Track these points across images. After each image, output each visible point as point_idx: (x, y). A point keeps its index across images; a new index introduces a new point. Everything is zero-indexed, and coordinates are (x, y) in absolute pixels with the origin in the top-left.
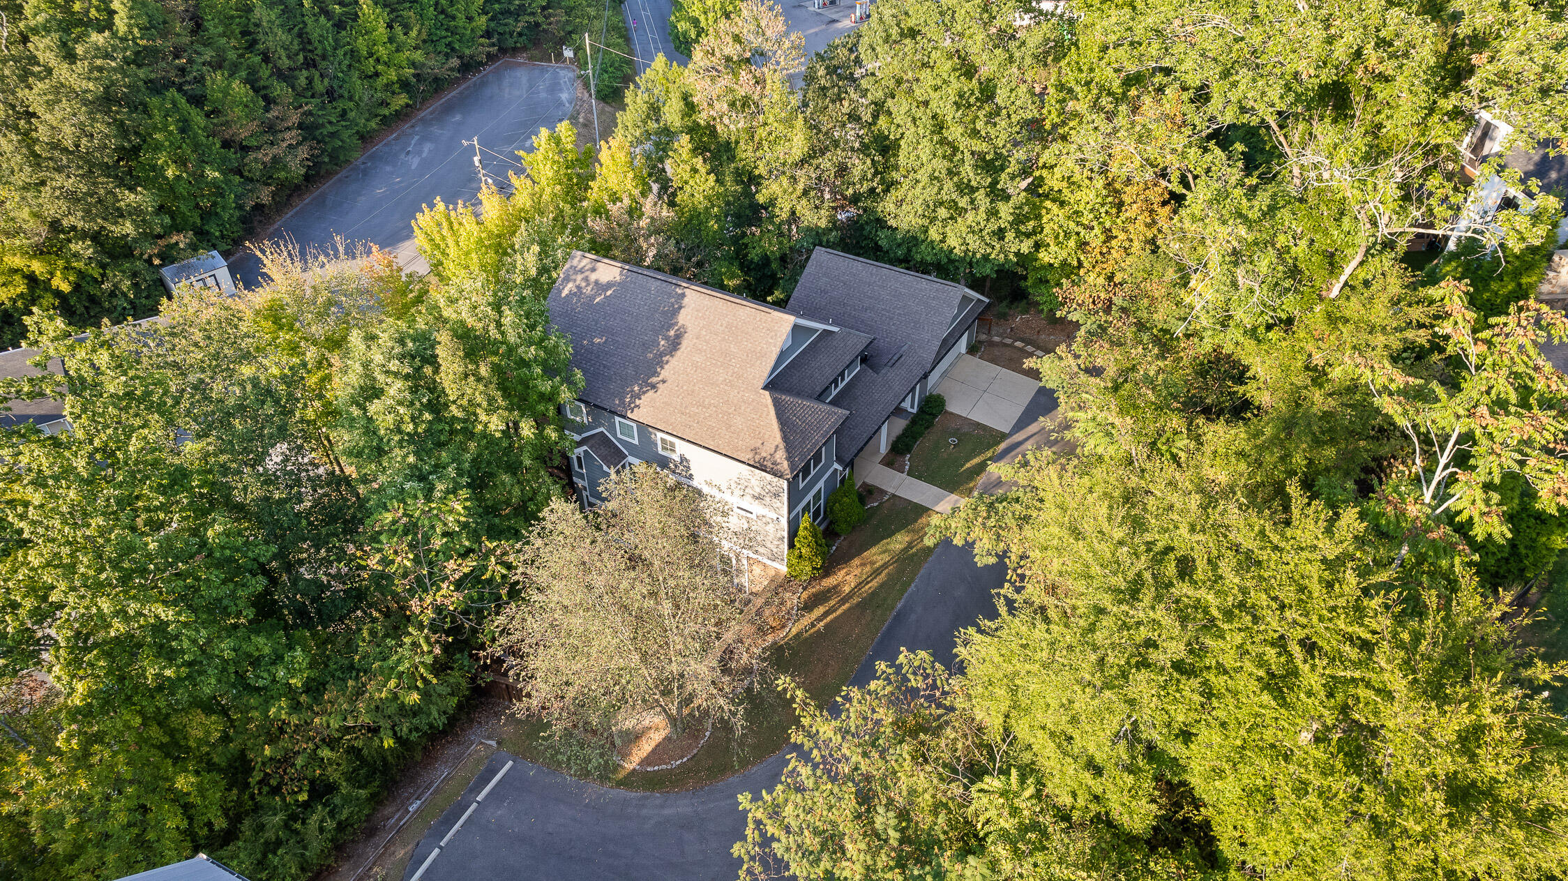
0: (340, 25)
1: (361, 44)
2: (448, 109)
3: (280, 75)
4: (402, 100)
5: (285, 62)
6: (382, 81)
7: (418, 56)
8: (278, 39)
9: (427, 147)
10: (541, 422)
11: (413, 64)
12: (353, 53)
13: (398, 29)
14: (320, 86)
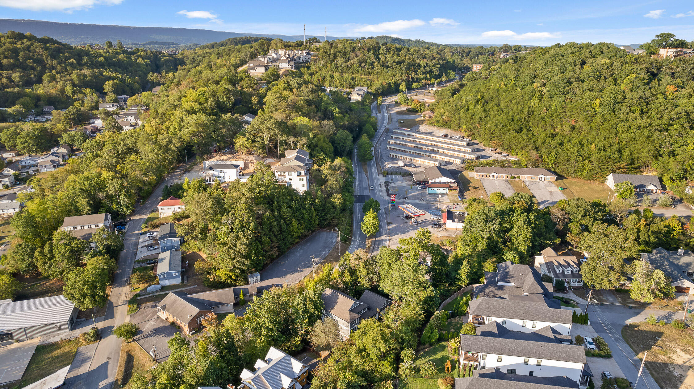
0: (288, 225)
1: (291, 229)
2: (307, 242)
3: (275, 236)
4: (297, 240)
5: (276, 233)
6: (294, 236)
7: (303, 231)
8: (276, 229)
9: (301, 251)
10: (318, 312)
11: (301, 233)
12: (290, 231)
13: (300, 225)
14: (282, 238)
